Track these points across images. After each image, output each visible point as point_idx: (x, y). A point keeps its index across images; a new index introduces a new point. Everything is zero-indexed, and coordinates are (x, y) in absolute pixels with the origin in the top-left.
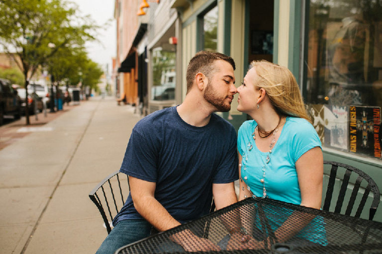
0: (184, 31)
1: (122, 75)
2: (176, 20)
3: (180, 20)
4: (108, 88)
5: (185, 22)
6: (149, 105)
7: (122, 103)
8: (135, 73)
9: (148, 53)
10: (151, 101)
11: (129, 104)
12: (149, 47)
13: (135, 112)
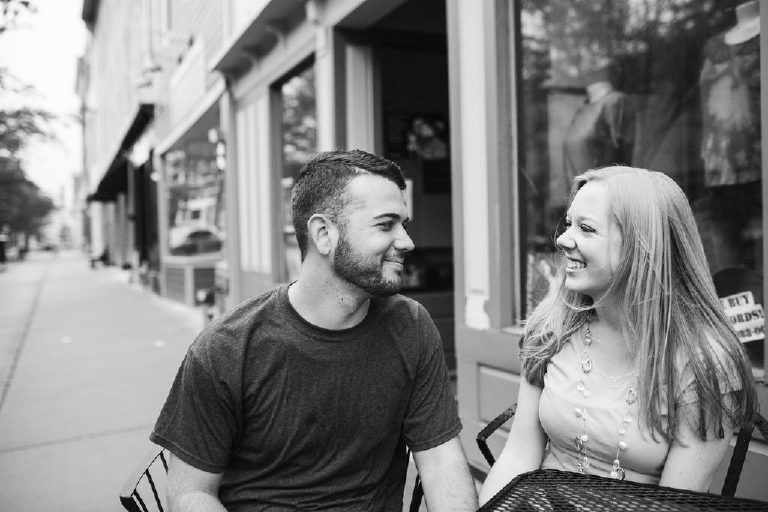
0: (241, 116)
1: (96, 207)
2: (221, 96)
3: (231, 95)
4: (64, 234)
5: (243, 98)
6: (163, 267)
7: (99, 264)
8: (127, 203)
9: (157, 162)
10: (167, 259)
11: (113, 264)
12: (159, 151)
13: (131, 281)
